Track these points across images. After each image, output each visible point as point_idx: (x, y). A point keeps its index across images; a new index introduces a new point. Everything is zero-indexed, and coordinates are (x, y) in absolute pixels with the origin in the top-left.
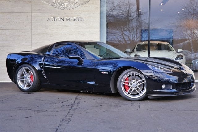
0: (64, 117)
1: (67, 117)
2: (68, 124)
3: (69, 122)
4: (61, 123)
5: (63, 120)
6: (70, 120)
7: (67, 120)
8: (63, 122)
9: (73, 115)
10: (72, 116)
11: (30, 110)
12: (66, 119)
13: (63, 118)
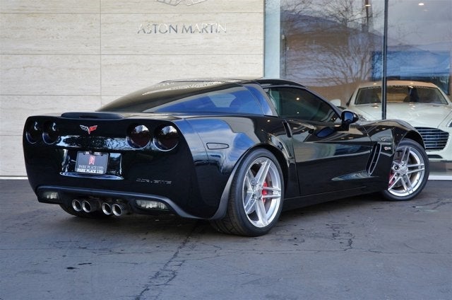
0: (162, 267)
1: (168, 268)
2: (167, 287)
3: (170, 280)
4: (150, 282)
5: (158, 273)
6: (174, 274)
7: (166, 276)
8: (155, 282)
9: (183, 261)
10: (180, 265)
11: (85, 248)
12: (165, 273)
13: (157, 270)
